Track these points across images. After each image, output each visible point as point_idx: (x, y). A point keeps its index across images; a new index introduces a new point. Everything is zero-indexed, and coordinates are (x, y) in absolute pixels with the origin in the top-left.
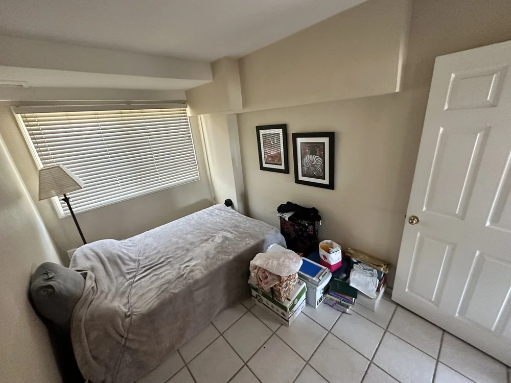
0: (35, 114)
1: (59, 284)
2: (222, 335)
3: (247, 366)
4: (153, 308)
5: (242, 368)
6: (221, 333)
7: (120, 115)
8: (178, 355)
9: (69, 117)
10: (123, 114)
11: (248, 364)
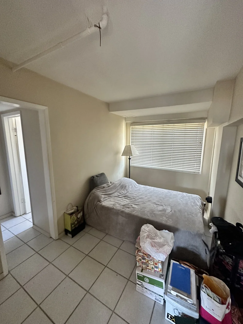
0: (135, 126)
1: (97, 179)
2: (119, 248)
3: (105, 268)
4: (105, 206)
5: (103, 265)
6: (120, 248)
7: (162, 127)
8: (105, 235)
9: (144, 128)
10: (164, 127)
11: (106, 268)
